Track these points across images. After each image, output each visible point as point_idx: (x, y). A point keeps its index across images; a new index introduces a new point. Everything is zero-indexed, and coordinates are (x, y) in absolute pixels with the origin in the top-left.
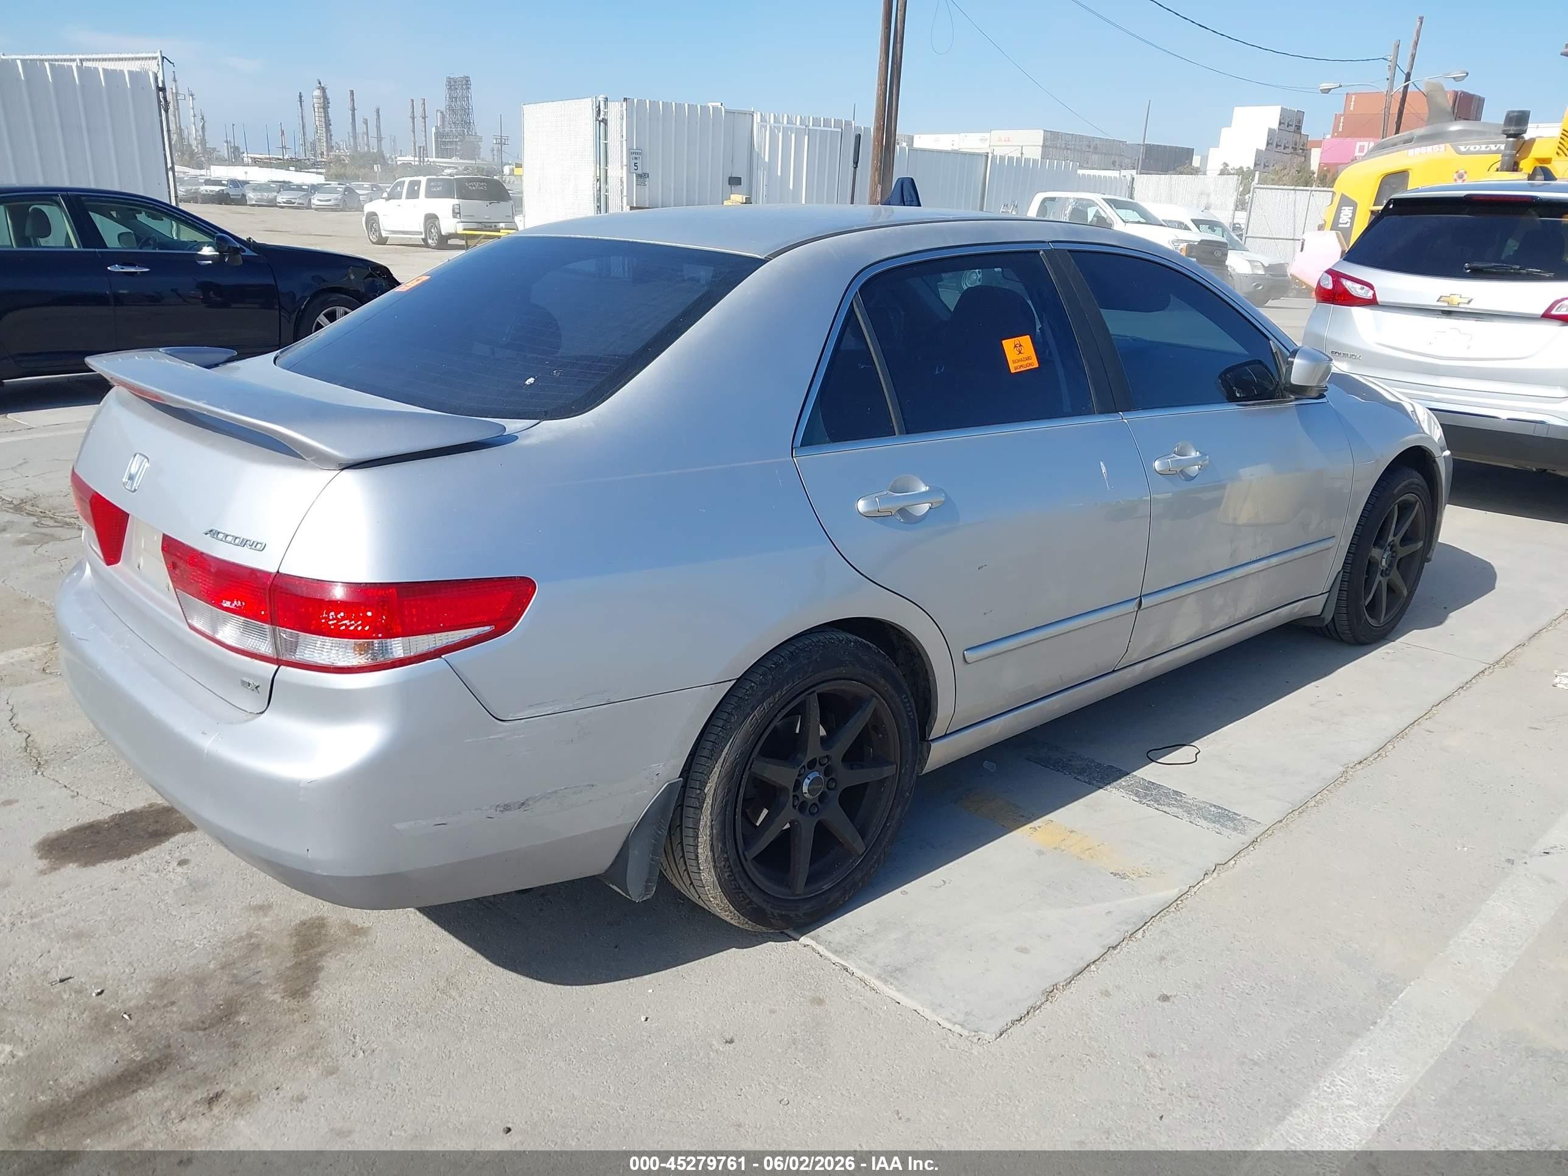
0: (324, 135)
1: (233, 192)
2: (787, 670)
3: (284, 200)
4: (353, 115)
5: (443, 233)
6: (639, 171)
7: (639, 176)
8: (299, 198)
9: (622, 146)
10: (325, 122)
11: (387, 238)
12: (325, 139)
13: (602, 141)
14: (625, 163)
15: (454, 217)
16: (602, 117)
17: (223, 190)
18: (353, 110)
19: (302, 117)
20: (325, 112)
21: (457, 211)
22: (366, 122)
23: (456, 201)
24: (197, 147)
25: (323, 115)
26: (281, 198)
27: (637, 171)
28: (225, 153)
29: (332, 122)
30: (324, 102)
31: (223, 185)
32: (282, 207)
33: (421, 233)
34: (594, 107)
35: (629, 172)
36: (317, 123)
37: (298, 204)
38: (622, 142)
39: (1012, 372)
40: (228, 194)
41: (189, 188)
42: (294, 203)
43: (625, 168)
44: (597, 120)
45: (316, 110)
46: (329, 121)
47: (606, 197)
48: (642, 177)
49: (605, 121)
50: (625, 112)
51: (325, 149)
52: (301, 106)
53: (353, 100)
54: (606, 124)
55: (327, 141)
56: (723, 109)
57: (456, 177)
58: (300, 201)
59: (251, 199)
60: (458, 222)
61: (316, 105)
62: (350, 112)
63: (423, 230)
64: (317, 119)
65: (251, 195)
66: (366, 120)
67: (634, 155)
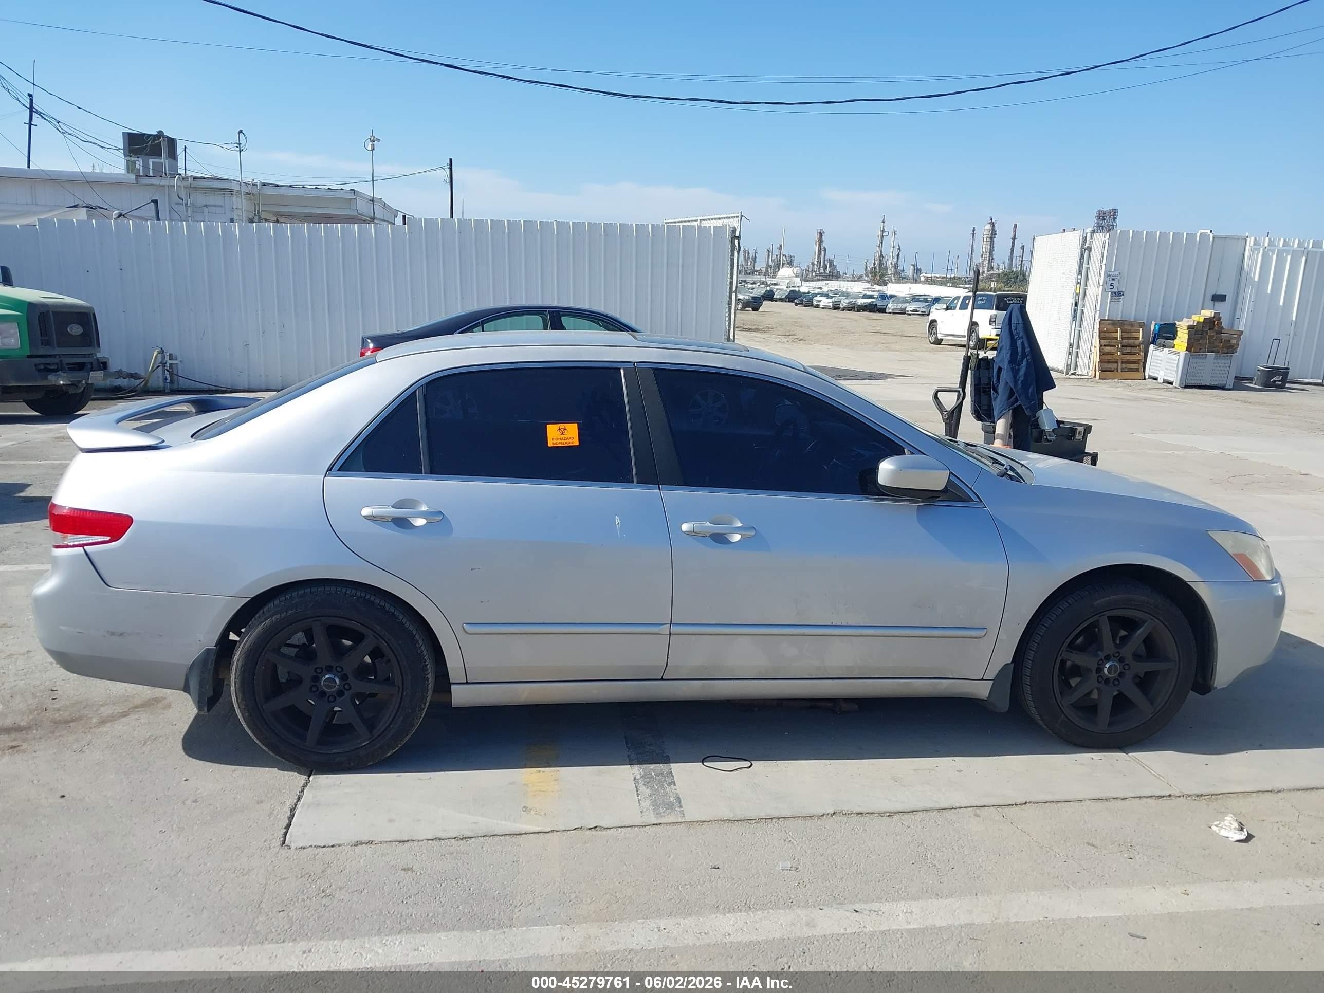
0: (988, 259)
1: (880, 304)
2: (294, 602)
3: (912, 309)
4: (1013, 243)
5: (980, 337)
6: (1115, 290)
7: (1113, 294)
8: (923, 308)
9: (1101, 270)
10: (990, 249)
11: (942, 340)
12: (987, 261)
13: (1085, 266)
14: (1102, 283)
15: (990, 324)
16: (1087, 245)
17: (873, 302)
18: (1014, 239)
19: (972, 246)
20: (991, 241)
21: (993, 320)
22: (1023, 248)
23: (993, 312)
24: (891, 270)
25: (989, 243)
26: (910, 308)
27: (1112, 290)
28: (910, 273)
29: (995, 249)
30: (992, 234)
31: (874, 298)
32: (909, 315)
33: (964, 336)
34: (1081, 238)
35: (1104, 290)
36: (984, 250)
37: (922, 312)
38: (1101, 266)
39: (549, 446)
40: (876, 305)
41: (851, 300)
42: (918, 311)
43: (1101, 287)
44: (1082, 248)
45: (985, 240)
46: (993, 248)
47: (1082, 311)
48: (1117, 295)
49: (1089, 249)
50: (1107, 241)
51: (986, 269)
52: (973, 237)
53: (1015, 231)
54: (1090, 252)
55: (989, 264)
56: (1212, 235)
57: (998, 293)
58: (924, 310)
59: (889, 309)
60: (993, 329)
61: (985, 237)
62: (1011, 240)
63: (966, 335)
64: (984, 246)
65: (891, 306)
66: (1024, 246)
67: (1112, 277)
